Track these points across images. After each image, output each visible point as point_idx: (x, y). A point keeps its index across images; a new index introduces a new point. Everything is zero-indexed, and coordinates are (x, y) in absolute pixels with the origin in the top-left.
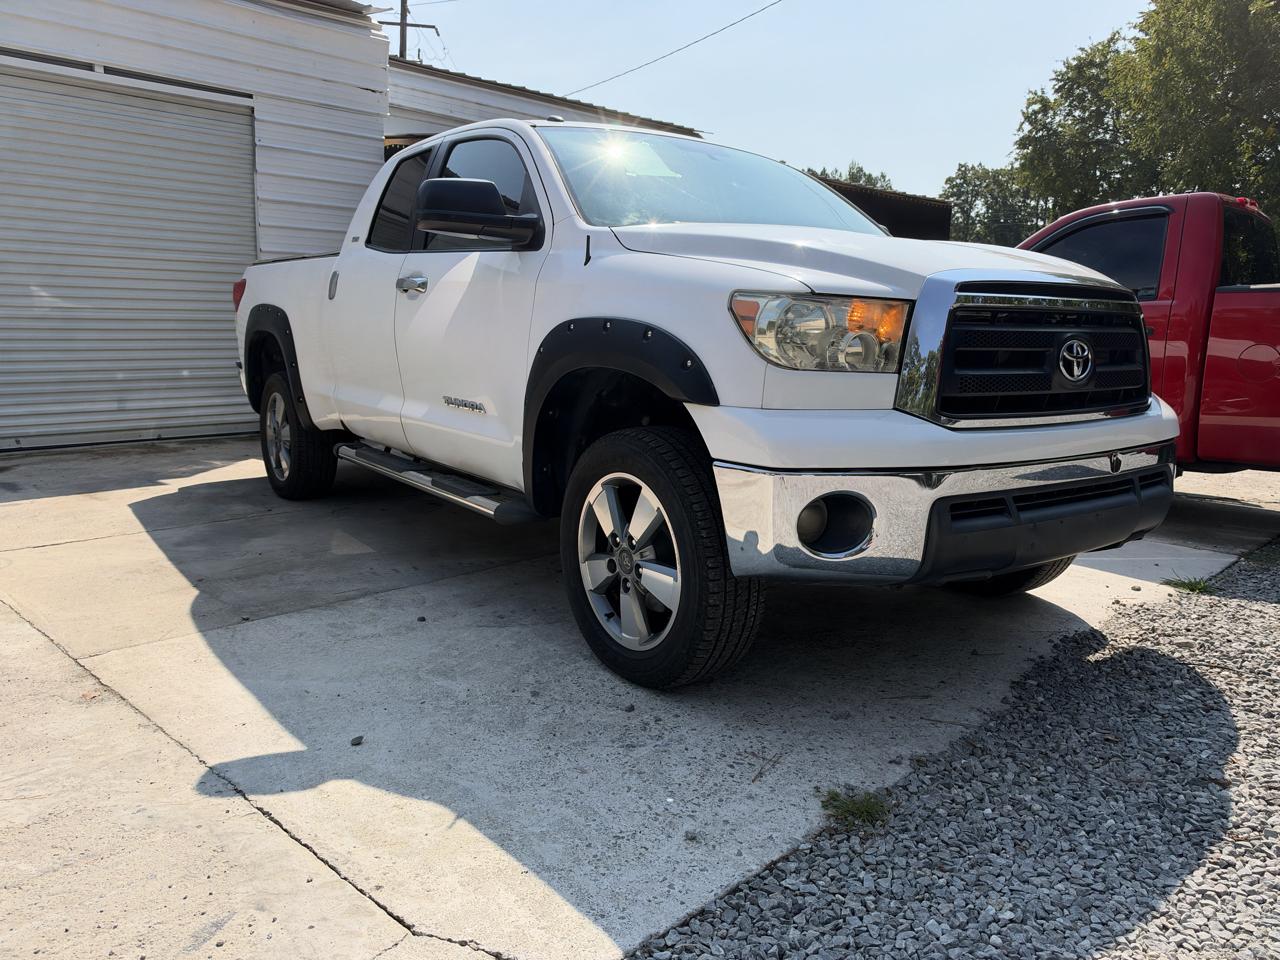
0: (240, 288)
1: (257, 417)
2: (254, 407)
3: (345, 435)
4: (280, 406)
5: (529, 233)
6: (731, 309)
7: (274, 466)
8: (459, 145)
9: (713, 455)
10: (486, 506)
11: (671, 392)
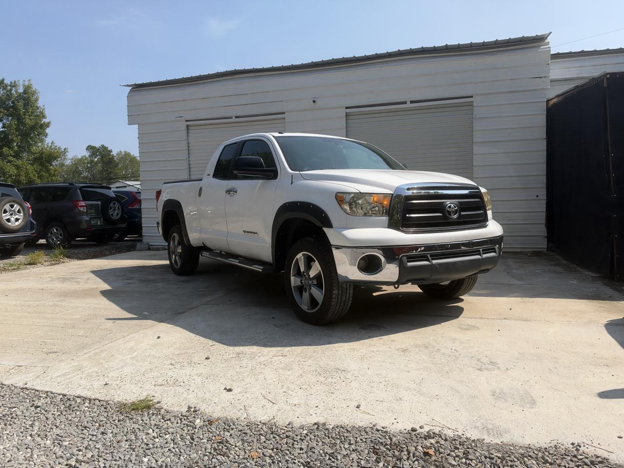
0: (159, 193)
1: (167, 244)
2: (165, 240)
3: (204, 248)
4: (177, 238)
5: (272, 174)
6: (336, 198)
7: (173, 262)
8: (247, 142)
9: (332, 244)
10: (258, 268)
11: (318, 224)
